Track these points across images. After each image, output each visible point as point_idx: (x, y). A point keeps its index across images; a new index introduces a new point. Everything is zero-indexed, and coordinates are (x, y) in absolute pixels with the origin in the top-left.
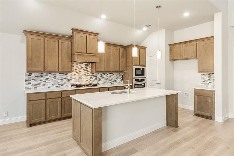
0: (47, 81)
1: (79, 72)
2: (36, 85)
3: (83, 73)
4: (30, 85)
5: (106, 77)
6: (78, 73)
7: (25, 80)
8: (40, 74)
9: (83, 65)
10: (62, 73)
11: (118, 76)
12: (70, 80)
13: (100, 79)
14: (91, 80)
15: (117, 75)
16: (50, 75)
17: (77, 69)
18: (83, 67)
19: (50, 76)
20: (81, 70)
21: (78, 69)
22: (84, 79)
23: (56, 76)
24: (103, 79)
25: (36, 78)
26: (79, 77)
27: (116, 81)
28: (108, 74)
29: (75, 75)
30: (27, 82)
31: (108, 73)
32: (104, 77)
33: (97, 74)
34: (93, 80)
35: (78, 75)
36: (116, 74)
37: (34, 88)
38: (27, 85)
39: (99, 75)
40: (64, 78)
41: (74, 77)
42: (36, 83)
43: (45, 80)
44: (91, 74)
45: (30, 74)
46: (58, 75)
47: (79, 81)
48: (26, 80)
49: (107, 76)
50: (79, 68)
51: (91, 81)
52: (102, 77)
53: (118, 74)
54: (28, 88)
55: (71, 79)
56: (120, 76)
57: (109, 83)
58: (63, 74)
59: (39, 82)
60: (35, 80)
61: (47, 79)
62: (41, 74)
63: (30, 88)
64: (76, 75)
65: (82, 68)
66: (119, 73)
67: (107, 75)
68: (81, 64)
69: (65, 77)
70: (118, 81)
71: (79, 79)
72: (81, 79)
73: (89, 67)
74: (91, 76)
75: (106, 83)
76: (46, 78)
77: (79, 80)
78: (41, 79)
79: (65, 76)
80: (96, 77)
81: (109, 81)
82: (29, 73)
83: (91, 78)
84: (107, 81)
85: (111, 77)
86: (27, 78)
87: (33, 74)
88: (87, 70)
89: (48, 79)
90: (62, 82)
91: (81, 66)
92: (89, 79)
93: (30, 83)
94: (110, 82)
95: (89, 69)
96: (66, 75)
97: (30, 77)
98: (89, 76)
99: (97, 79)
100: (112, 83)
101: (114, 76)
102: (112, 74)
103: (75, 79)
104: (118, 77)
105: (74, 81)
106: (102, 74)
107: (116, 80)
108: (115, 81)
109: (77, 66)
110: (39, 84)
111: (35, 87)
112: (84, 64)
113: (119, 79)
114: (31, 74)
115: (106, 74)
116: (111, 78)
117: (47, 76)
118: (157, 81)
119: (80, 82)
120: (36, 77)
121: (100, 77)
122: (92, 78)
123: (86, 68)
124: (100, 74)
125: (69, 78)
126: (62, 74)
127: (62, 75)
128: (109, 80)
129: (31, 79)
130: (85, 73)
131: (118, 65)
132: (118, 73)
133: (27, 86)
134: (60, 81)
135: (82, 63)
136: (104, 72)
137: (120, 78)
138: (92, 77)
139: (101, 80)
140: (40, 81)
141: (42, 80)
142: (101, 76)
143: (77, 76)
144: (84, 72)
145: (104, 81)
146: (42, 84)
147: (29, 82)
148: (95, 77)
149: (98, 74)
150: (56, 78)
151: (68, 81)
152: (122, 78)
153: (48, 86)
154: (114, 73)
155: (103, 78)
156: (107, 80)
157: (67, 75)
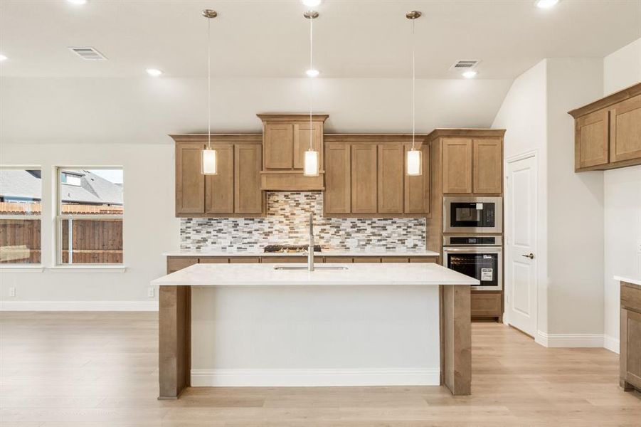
0: (220, 235)
1: (292, 214)
2: (199, 242)
3: (301, 217)
4: (189, 241)
5: (369, 230)
6: (287, 217)
7: (180, 231)
8: (207, 220)
9: (302, 198)
10: (250, 216)
11: (410, 227)
12: (268, 235)
13: (350, 235)
14: (322, 235)
15: (405, 224)
16: (224, 222)
17: (287, 207)
18: (300, 202)
19: (225, 225)
20: (297, 211)
21: (288, 209)
22: (302, 233)
23: (238, 225)
24: (360, 235)
25: (200, 228)
26: (292, 228)
27: (404, 243)
28: (377, 222)
29: (280, 222)
30: (185, 235)
31: (374, 219)
32: (362, 228)
33: (341, 220)
34: (329, 235)
35: (288, 222)
36: (405, 220)
37: (197, 248)
38: (183, 241)
39: (346, 225)
40: (255, 230)
41: (277, 226)
42: (199, 237)
43: (215, 233)
44: (324, 222)
45: (189, 219)
46: (241, 221)
47: (292, 238)
48: (182, 232)
49: (372, 227)
50: (290, 206)
51: (323, 238)
52: (356, 229)
53: (410, 221)
54: (187, 248)
55: (272, 232)
56: (418, 227)
57: (379, 245)
58: (253, 220)
59: (206, 236)
60: (198, 232)
61: (220, 231)
62: (209, 219)
63: (189, 248)
64: (282, 222)
65: (298, 205)
66: (415, 220)
67: (374, 225)
68: (295, 196)
69: (257, 228)
70: (410, 242)
71: (289, 232)
72: (297, 232)
73: (318, 204)
74: (323, 225)
75: (368, 246)
76: (217, 228)
77: (291, 235)
78: (209, 230)
79: (257, 226)
80: (336, 227)
81: (379, 240)
82: (186, 218)
83: (323, 231)
84: (371, 240)
85: (384, 228)
86: (184, 227)
87: (195, 220)
88: (312, 209)
89: (222, 230)
90: (251, 238)
91: (295, 201)
92: (318, 233)
93: (189, 238)
94: (384, 242)
95: (318, 208)
96: (259, 222)
97: (189, 225)
98: (318, 225)
99: (341, 233)
100: (389, 248)
101: (395, 226)
102: (389, 222)
103: (280, 232)
104: (409, 230)
105: (279, 238)
106: (357, 222)
107: (404, 237)
108: (399, 240)
109: (285, 201)
110: (205, 240)
111: (197, 245)
112: (303, 194)
113: (414, 235)
114: (191, 219)
115: (370, 222)
116: (384, 233)
117: (219, 224)
118: (526, 245)
119: (294, 239)
120: (199, 225)
121: (349, 230)
122: (325, 230)
123: (308, 206)
124: (350, 220)
125: (267, 230)
126: (250, 220)
127: (252, 222)
128: (379, 238)
129: (191, 229)
130: (305, 217)
131: (399, 196)
132: (412, 219)
133: (184, 244)
134: (248, 235)
135: (298, 192)
136: (363, 216)
137: (420, 233)
138: (327, 227)
139: (354, 238)
140: (208, 235)
141: (210, 232)
142: (352, 227)
143: (287, 225)
144: (303, 215)
145: (363, 240)
146: (210, 241)
147: (188, 235)
148: (335, 230)
149: (343, 220)
150: (238, 228)
151: (264, 236)
152: (424, 235)
153: (223, 245)
154: (395, 219)
155: (359, 231)
156: (372, 238)
157: (262, 222)
